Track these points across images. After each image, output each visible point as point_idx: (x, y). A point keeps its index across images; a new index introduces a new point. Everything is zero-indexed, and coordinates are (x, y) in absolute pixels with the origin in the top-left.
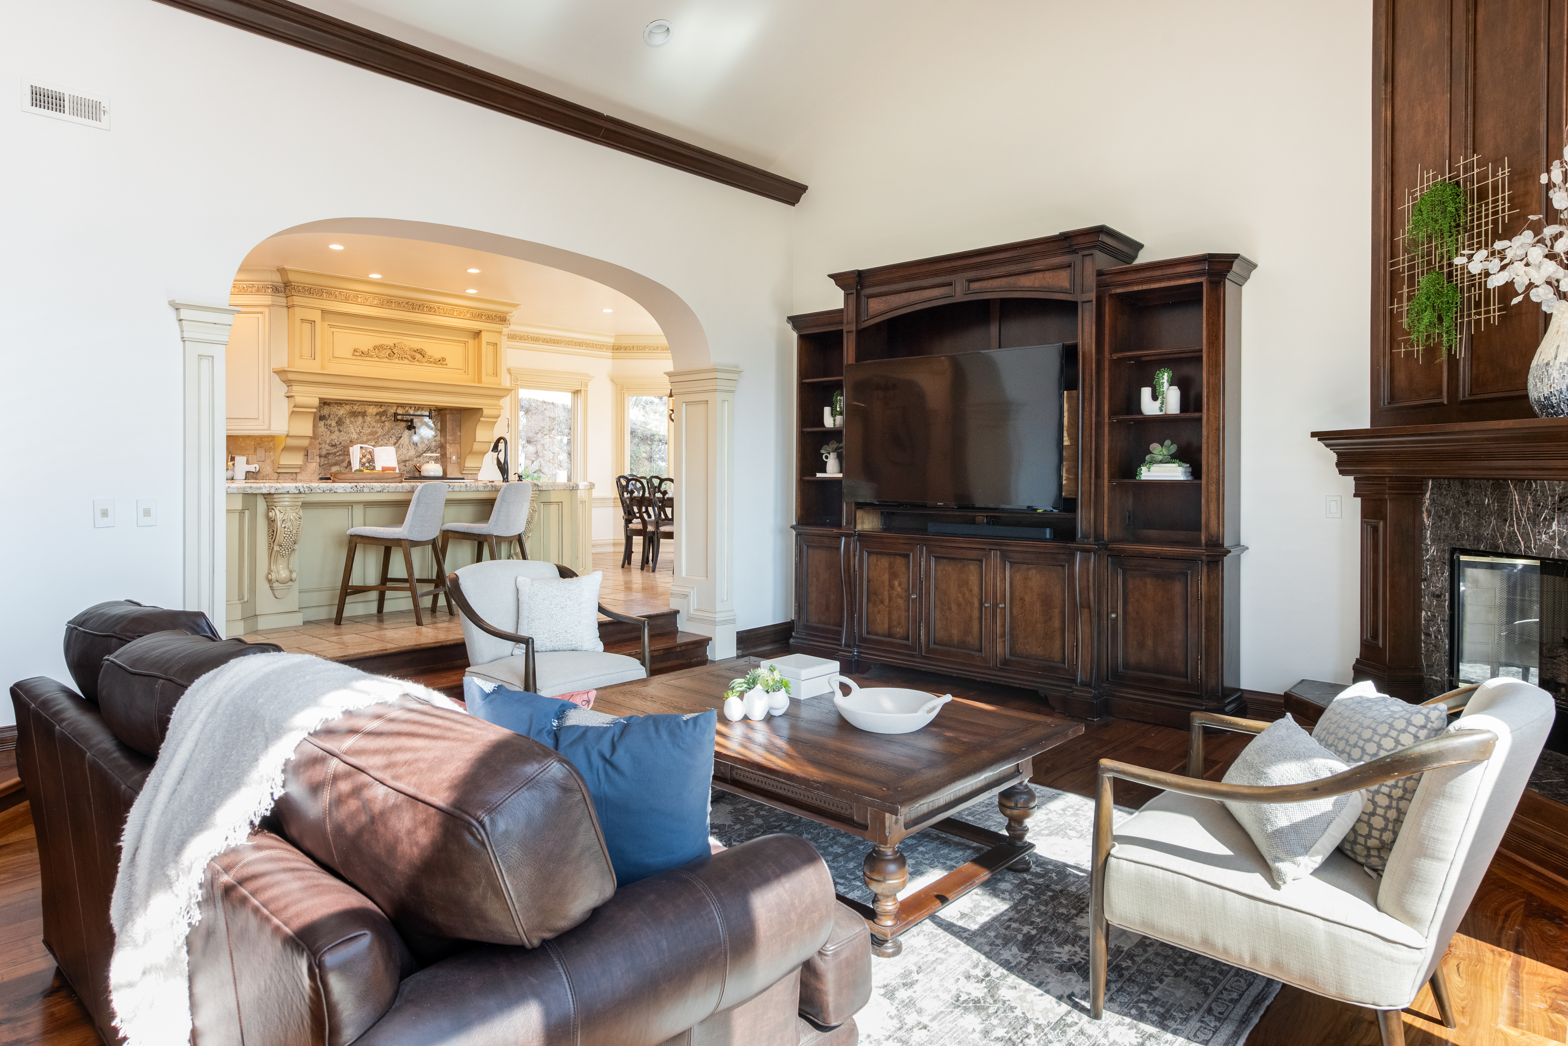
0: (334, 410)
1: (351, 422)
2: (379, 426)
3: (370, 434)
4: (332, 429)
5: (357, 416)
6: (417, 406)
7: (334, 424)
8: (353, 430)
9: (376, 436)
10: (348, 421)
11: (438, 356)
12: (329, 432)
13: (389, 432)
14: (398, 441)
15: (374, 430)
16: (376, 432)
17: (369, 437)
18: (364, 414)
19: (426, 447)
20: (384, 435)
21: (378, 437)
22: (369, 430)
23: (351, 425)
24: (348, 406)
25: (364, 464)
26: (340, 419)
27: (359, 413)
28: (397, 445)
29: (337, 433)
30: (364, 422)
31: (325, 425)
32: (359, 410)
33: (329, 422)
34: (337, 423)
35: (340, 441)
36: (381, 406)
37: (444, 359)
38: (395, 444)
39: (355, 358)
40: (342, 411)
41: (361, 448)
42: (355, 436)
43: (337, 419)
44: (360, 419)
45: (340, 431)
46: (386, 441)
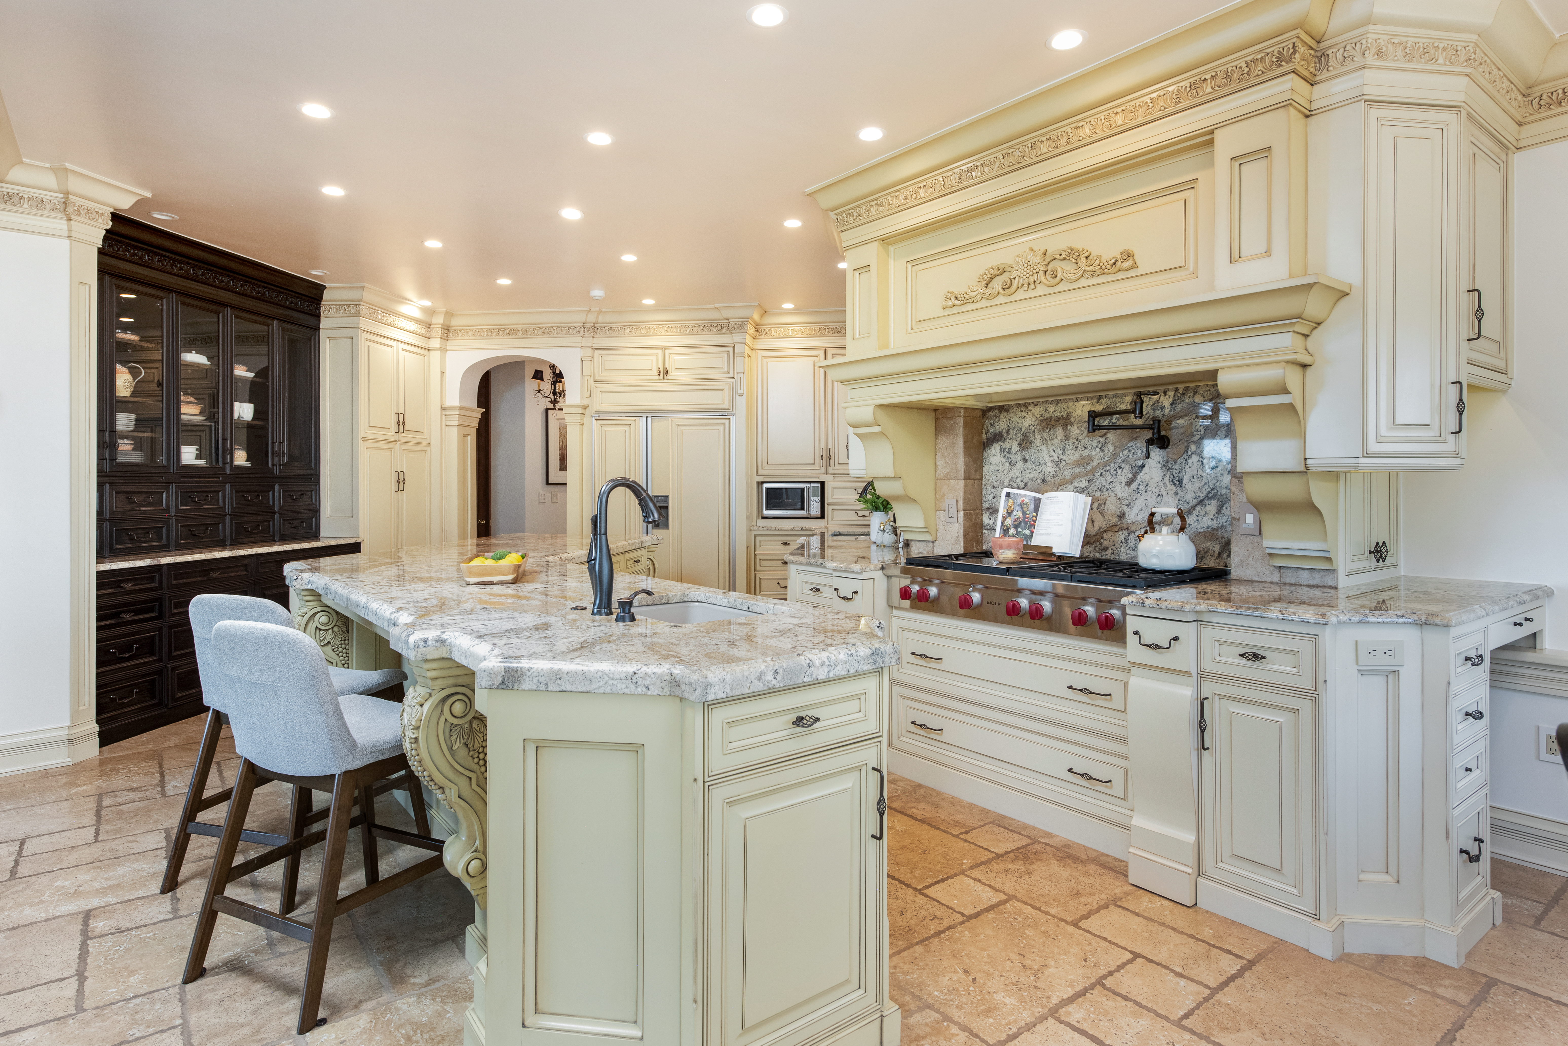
0: (1016, 419)
1: (1044, 441)
2: (1095, 444)
3: (1078, 463)
4: (1013, 457)
5: (1054, 427)
6: (1181, 387)
7: (1015, 447)
8: (1047, 458)
9: (1089, 468)
10: (1038, 441)
11: (1108, 251)
12: (1007, 464)
13: (1115, 455)
14: (1135, 475)
15: (1085, 453)
16: (1090, 459)
17: (1077, 470)
18: (1066, 421)
19: (1206, 489)
20: (1106, 465)
21: (1094, 470)
22: (1076, 456)
23: (1044, 448)
24: (1037, 409)
25: (1008, 529)
26: (1025, 436)
27: (1058, 419)
28: (1134, 486)
29: (1020, 464)
30: (1067, 438)
31: (1002, 450)
32: (1058, 414)
33: (1007, 445)
34: (1020, 445)
35: (1025, 480)
36: (1100, 398)
37: (1128, 255)
38: (1129, 483)
39: (948, 312)
40: (1027, 421)
41: (1008, 495)
42: (1050, 469)
43: (1020, 437)
44: (1060, 432)
45: (1025, 461)
46: (1109, 479)
